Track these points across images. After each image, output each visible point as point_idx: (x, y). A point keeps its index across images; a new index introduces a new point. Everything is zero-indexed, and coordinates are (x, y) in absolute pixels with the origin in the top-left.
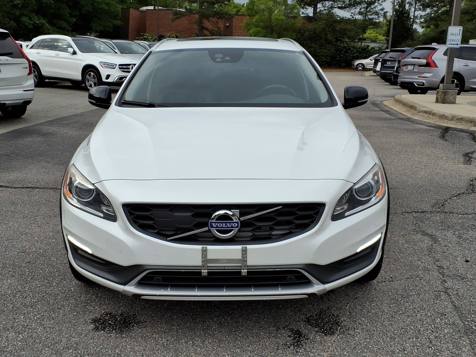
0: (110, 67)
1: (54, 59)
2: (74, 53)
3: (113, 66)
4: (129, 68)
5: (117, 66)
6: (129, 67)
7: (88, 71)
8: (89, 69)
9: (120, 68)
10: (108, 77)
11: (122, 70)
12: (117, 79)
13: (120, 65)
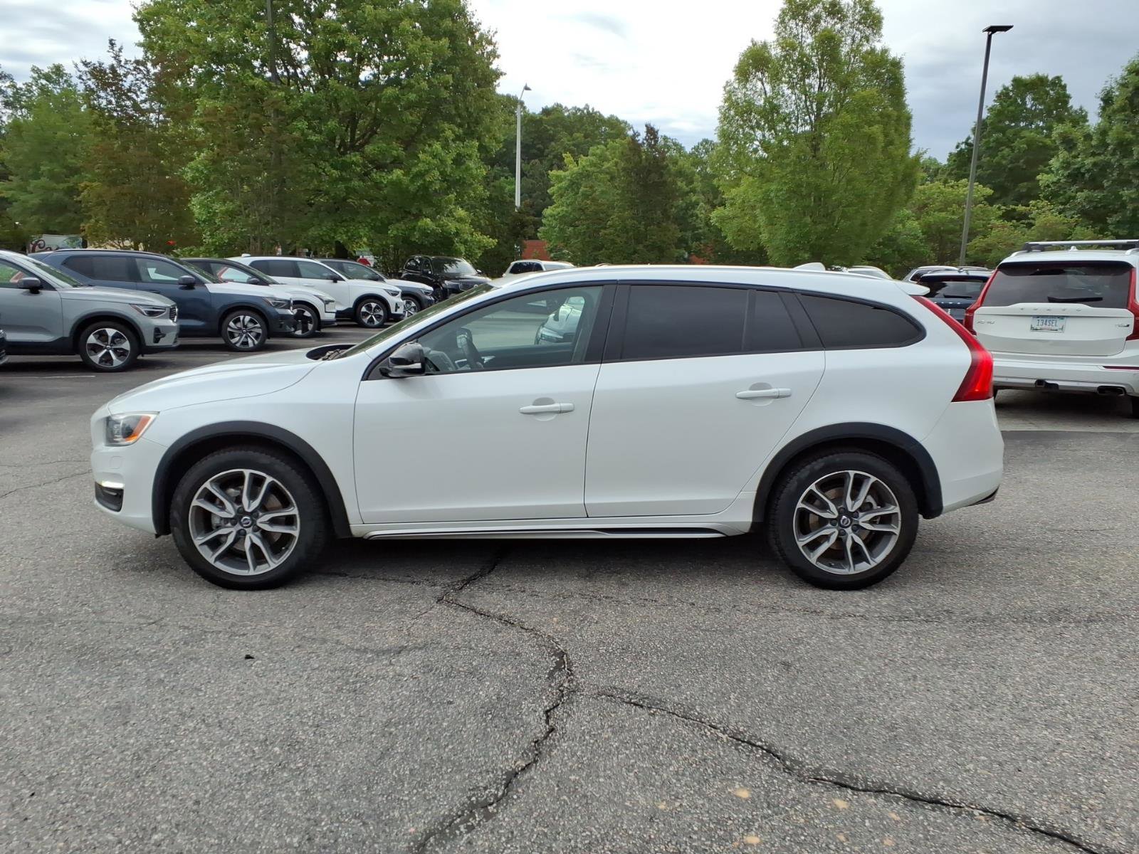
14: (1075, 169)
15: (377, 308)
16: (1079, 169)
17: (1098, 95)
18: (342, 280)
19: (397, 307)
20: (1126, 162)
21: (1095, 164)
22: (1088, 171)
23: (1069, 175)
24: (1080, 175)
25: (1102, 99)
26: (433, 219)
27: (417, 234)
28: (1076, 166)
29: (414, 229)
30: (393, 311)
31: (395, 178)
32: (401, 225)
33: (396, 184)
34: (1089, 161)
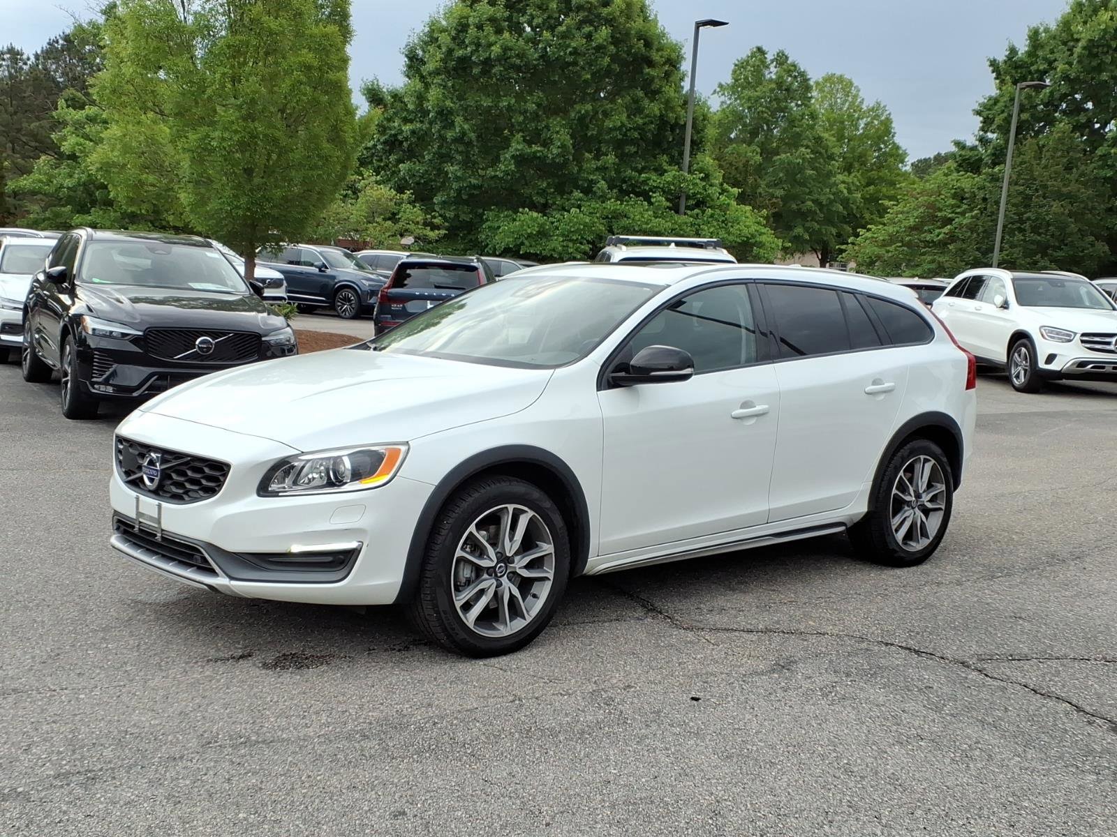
0: (1061, 339)
1: (972, 317)
2: (1005, 306)
3: (1069, 336)
4: (1109, 343)
5: (1078, 336)
6: (1108, 340)
7: (1018, 343)
8: (1020, 339)
9: (1083, 342)
10: (1051, 358)
11: (1088, 345)
12: (1072, 364)
13: (1083, 335)
14: (391, 136)
16: (395, 135)
17: (402, 50)
20: (450, 135)
21: (413, 132)
22: (406, 139)
23: (385, 143)
24: (397, 143)
25: (407, 56)
28: (393, 132)
34: (407, 128)
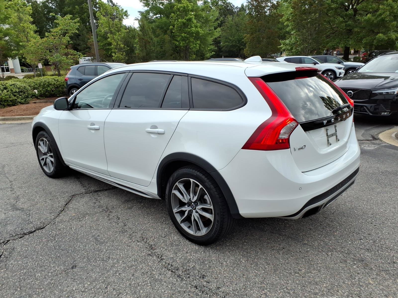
15: (331, 74)
18: (318, 64)
19: (340, 74)
26: (384, 33)
27: (375, 41)
29: (375, 39)
30: (338, 76)
31: (367, 18)
32: (369, 38)
33: (368, 21)
